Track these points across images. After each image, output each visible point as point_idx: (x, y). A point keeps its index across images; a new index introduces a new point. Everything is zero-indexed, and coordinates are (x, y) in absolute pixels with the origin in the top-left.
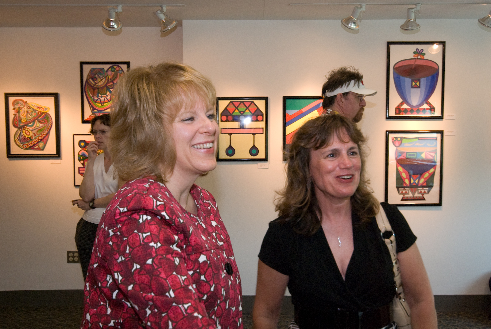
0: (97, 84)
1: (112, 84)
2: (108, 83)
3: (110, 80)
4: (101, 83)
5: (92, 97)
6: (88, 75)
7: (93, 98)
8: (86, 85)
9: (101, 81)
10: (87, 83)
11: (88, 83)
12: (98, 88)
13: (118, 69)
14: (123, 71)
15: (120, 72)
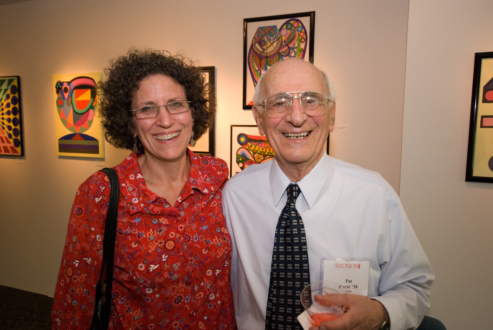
0: (265, 51)
1: (287, 49)
2: (281, 47)
3: (284, 43)
4: (271, 49)
5: (258, 71)
6: (254, 38)
8: (251, 53)
9: (271, 46)
10: (251, 50)
11: (253, 50)
12: (267, 57)
13: (296, 25)
14: (303, 27)
15: (300, 29)
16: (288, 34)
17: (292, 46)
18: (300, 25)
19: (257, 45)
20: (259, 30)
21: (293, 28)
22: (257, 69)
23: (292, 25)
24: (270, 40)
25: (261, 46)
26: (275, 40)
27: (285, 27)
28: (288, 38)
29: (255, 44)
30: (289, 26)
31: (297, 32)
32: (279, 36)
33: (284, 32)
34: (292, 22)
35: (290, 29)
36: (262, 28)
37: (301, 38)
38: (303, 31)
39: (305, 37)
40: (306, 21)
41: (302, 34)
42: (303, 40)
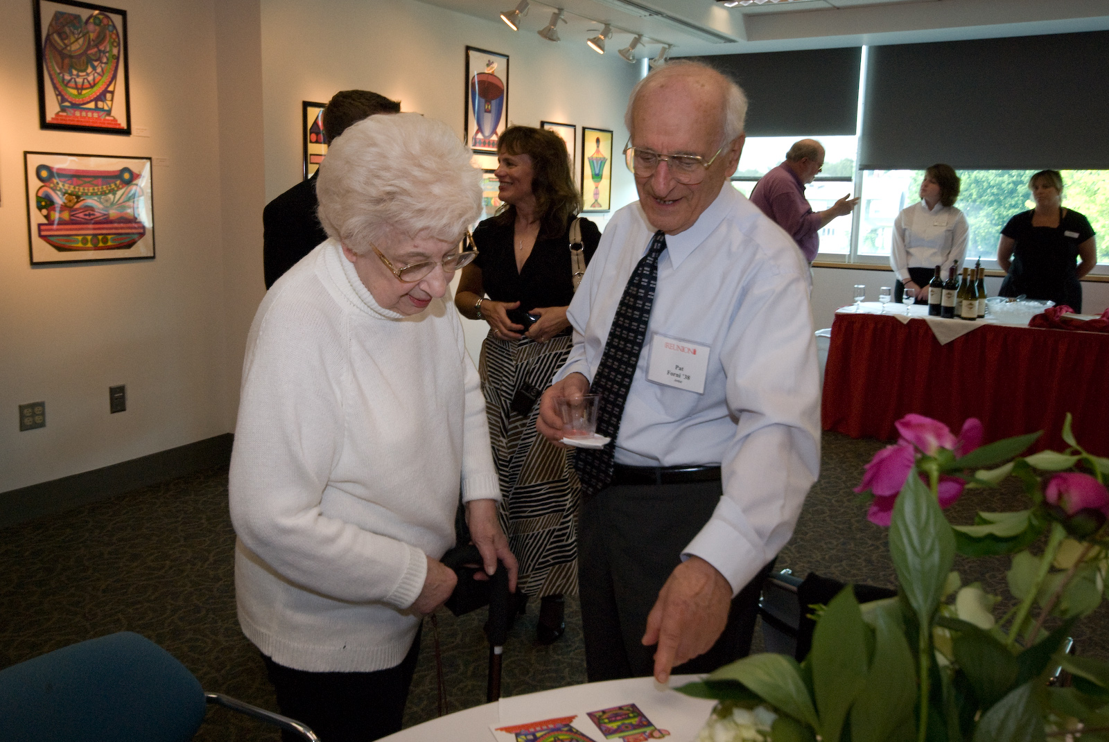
0: (69, 48)
1: (96, 52)
2: (89, 47)
3: (92, 43)
4: (76, 46)
5: (59, 74)
6: (51, 25)
7: (61, 75)
8: (47, 46)
9: (76, 43)
10: (48, 42)
11: (50, 42)
12: (71, 57)
13: (105, 21)
14: (114, 27)
15: (111, 28)
16: (97, 31)
17: (103, 49)
18: (110, 23)
19: (56, 37)
20: (58, 16)
21: (102, 24)
22: (58, 71)
23: (101, 21)
24: (73, 33)
25: (62, 40)
26: (81, 35)
27: (92, 20)
28: (98, 36)
29: (53, 33)
30: (97, 21)
31: (107, 32)
32: (85, 31)
33: (91, 27)
34: (101, 17)
35: (99, 25)
36: (62, 14)
37: (112, 40)
38: (115, 32)
39: (117, 40)
40: (117, 19)
41: (114, 36)
42: (115, 44)
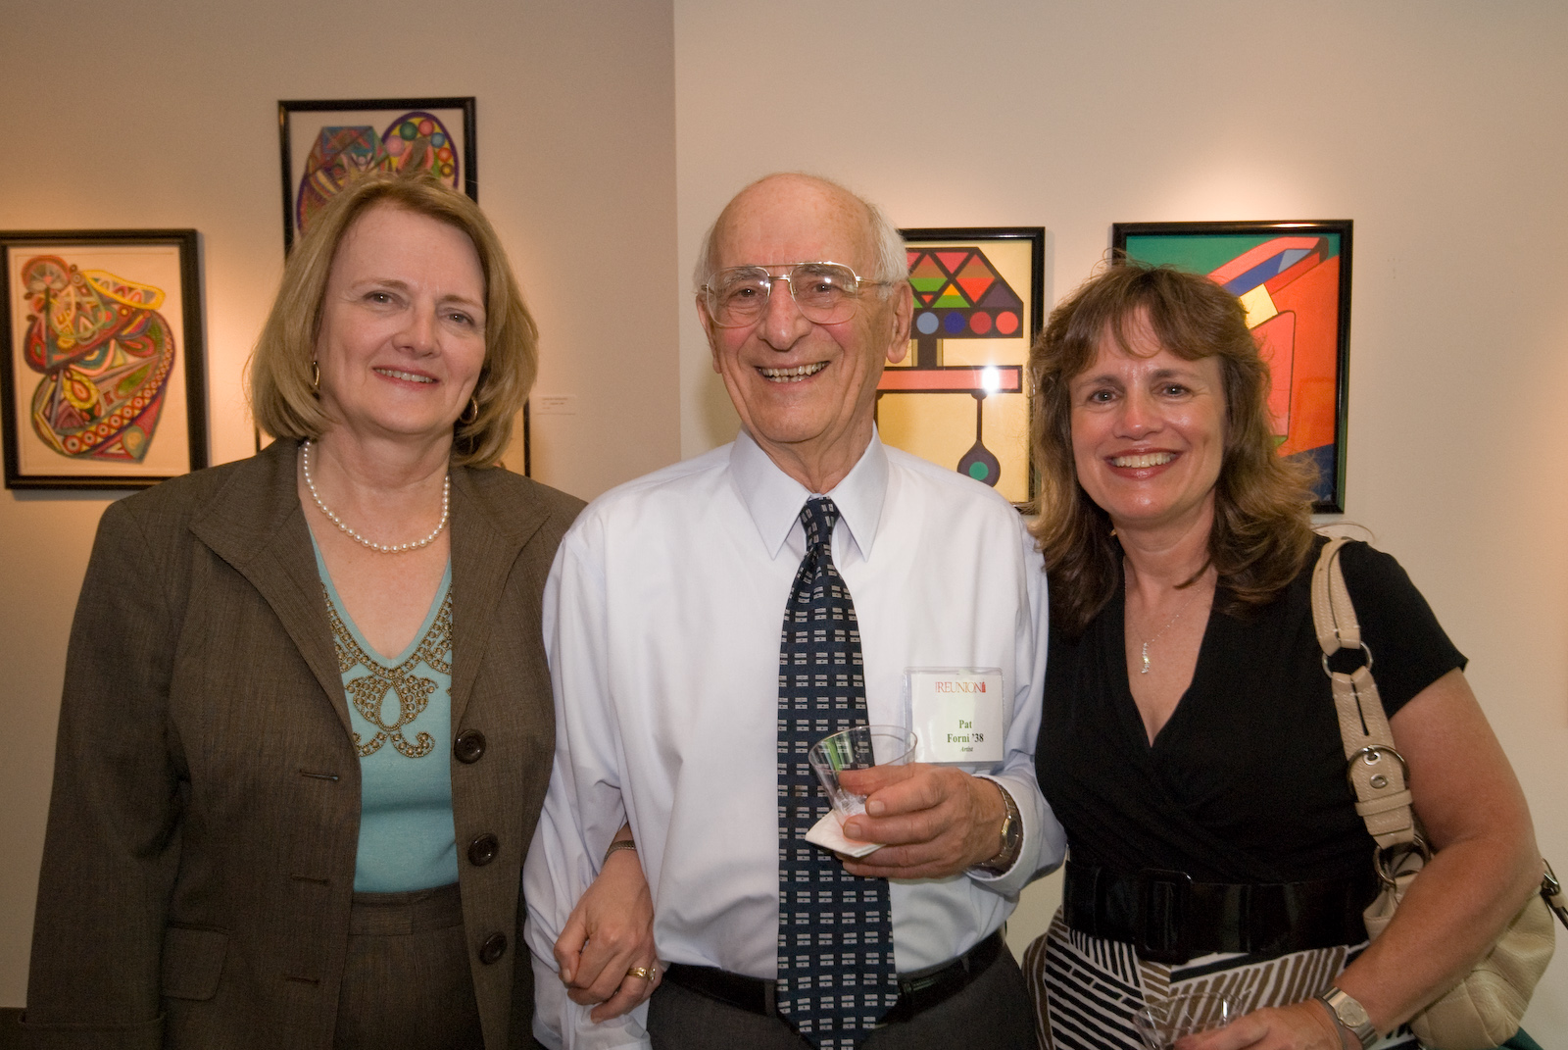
6: (312, 155)
10: (306, 188)
11: (312, 190)
13: (426, 128)
16: (407, 151)
18: (437, 129)
20: (325, 136)
21: (419, 135)
23: (417, 129)
25: (334, 180)
26: (372, 165)
27: (396, 132)
28: (408, 162)
29: (314, 172)
30: (408, 132)
31: (430, 149)
32: (383, 154)
33: (394, 145)
34: (416, 121)
35: (412, 138)
36: (333, 131)
37: (441, 163)
38: (447, 145)
39: (451, 162)
40: (452, 119)
41: (444, 155)
42: (447, 170)
